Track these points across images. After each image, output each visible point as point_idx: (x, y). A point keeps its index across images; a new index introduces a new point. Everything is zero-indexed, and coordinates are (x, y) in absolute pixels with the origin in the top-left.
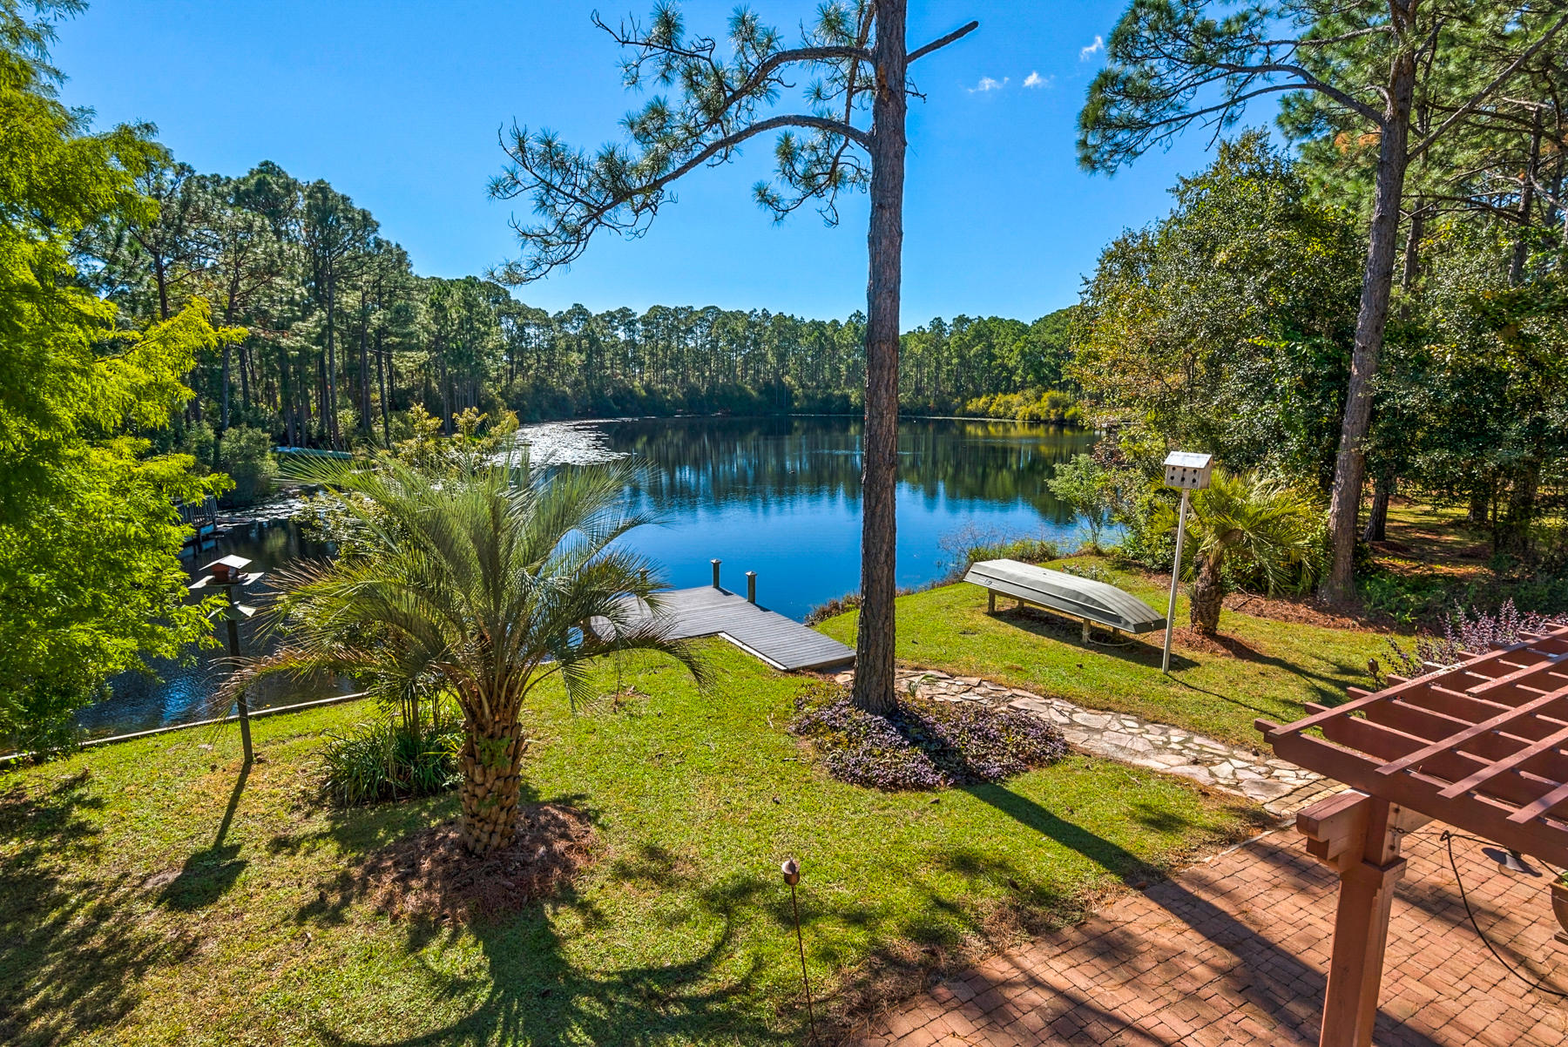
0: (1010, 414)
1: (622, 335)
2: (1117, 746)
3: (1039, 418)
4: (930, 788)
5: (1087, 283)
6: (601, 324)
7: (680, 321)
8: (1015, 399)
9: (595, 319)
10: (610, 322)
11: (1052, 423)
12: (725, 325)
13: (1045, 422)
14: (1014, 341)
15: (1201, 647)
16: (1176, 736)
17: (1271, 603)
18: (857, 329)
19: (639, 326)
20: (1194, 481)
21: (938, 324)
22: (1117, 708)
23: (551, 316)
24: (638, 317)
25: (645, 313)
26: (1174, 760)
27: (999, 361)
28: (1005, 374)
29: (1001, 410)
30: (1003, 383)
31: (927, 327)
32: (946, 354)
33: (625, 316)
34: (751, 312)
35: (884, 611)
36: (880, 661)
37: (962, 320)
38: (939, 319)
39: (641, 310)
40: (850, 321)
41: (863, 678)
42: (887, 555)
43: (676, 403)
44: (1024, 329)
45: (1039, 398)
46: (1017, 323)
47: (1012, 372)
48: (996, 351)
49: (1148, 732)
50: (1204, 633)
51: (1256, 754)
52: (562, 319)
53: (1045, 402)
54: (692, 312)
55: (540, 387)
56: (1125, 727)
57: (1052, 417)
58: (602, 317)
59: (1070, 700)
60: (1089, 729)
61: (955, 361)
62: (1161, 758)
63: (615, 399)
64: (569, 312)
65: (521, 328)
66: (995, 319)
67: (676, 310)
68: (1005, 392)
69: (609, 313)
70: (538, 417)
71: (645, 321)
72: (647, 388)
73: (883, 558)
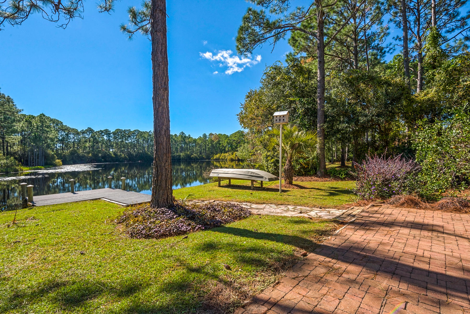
0: (225, 159)
1: (105, 137)
2: (270, 212)
3: (233, 159)
4: (184, 232)
5: (242, 105)
6: (98, 134)
7: (126, 134)
8: (227, 154)
9: (96, 132)
10: (101, 133)
11: (237, 160)
12: (141, 135)
13: (235, 160)
14: (225, 139)
15: (289, 187)
16: (291, 207)
17: (305, 178)
18: (182, 136)
19: (112, 135)
20: (284, 120)
21: (205, 136)
22: (267, 202)
23: (79, 131)
24: (111, 132)
25: (114, 131)
26: (293, 213)
27: (222, 145)
28: (223, 148)
29: (223, 158)
30: (223, 151)
31: (202, 136)
32: (207, 143)
33: (107, 132)
34: (150, 132)
35: (165, 158)
36: (164, 182)
37: (211, 134)
38: (205, 134)
39: (112, 130)
40: (180, 135)
41: (156, 192)
42: (165, 131)
43: (125, 159)
44: (227, 137)
45: (232, 154)
46: (225, 135)
47: (225, 147)
48: (221, 142)
49: (280, 207)
50: (289, 183)
51: (320, 208)
52: (83, 132)
53: (234, 155)
54: (130, 131)
55: (73, 153)
56: (271, 207)
57: (236, 159)
58: (98, 132)
59: (249, 202)
60: (257, 209)
61: (210, 145)
62: (288, 213)
63: (103, 157)
64: (86, 130)
65: (67, 135)
66: (220, 134)
67: (125, 130)
68: (224, 153)
69: (101, 131)
70: (72, 163)
71: (114, 133)
72: (115, 154)
73: (163, 133)
